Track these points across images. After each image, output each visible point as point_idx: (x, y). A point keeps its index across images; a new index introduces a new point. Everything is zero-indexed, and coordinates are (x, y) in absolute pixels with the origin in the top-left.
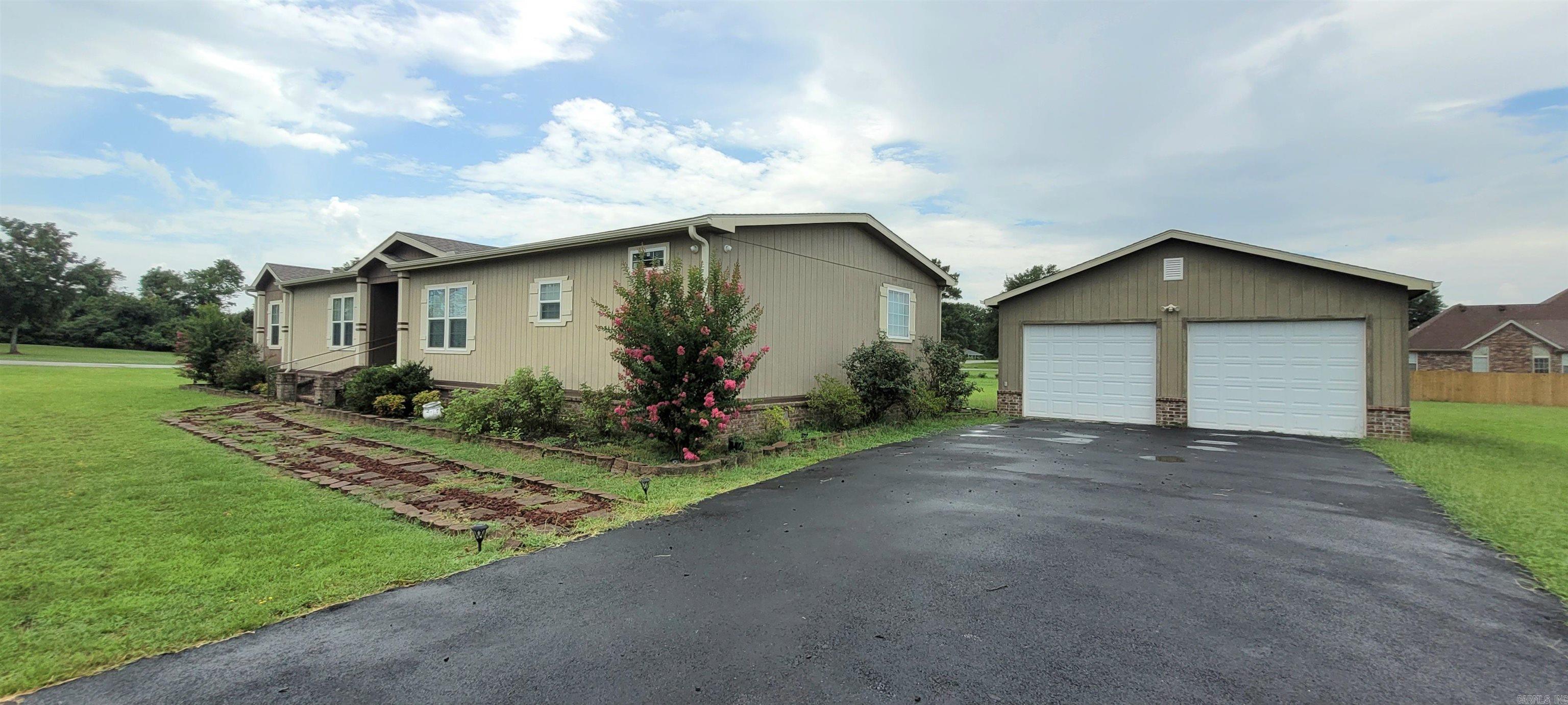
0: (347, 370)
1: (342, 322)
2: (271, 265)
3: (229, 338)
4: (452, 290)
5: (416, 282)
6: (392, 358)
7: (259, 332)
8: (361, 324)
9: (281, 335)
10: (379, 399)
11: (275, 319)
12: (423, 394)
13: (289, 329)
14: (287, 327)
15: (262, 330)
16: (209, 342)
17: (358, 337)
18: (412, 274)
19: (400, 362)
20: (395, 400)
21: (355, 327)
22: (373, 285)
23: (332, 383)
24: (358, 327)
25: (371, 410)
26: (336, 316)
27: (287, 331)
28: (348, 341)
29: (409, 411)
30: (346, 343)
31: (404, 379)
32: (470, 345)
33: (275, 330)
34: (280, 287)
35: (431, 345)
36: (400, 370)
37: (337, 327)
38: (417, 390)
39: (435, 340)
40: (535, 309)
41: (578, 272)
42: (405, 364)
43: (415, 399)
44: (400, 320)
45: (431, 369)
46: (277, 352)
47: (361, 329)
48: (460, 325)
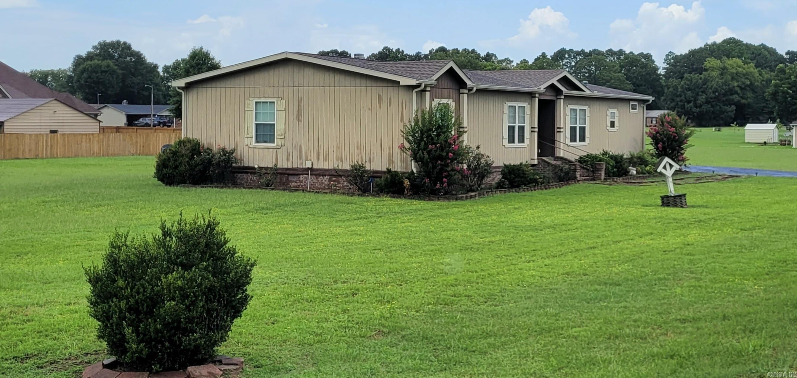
1: (517, 125)
4: (580, 110)
17: (532, 137)
21: (528, 129)
24: (533, 129)
26: (510, 119)
28: (522, 140)
30: (519, 142)
32: (587, 140)
35: (571, 141)
37: (511, 129)
39: (572, 138)
40: (609, 123)
48: (583, 129)
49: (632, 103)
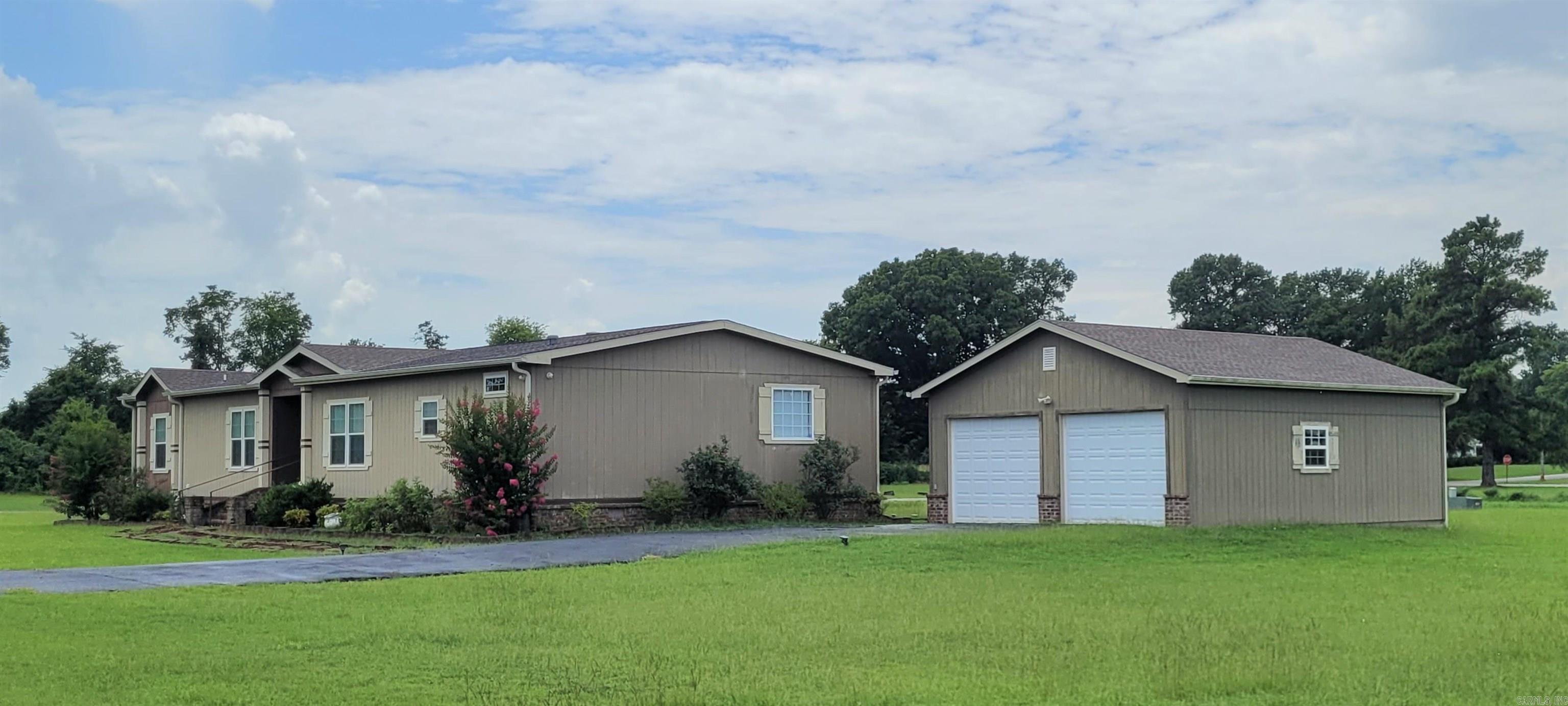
0: (251, 492)
1: (243, 439)
2: (155, 370)
3: (109, 462)
4: (351, 406)
5: (319, 395)
6: (296, 476)
7: (140, 453)
8: (263, 442)
9: (169, 455)
10: (287, 512)
11: (161, 436)
12: (325, 507)
13: (180, 448)
14: (177, 446)
15: (144, 450)
16: (88, 467)
17: (261, 456)
18: (313, 388)
19: (303, 481)
20: (302, 513)
21: (257, 445)
22: (275, 398)
23: (242, 503)
24: (261, 445)
25: (281, 523)
26: (235, 432)
27: (177, 451)
28: (250, 460)
29: (313, 521)
30: (247, 463)
31: (308, 494)
32: (368, 461)
33: (161, 450)
34: (169, 398)
35: (333, 462)
36: (304, 487)
37: (236, 445)
38: (319, 504)
39: (337, 457)
40: (420, 426)
41: (450, 393)
42: (309, 481)
43: (318, 513)
44: (303, 437)
45: (332, 485)
46: (165, 477)
47: (264, 447)
48: (357, 442)
49: (487, 376)
